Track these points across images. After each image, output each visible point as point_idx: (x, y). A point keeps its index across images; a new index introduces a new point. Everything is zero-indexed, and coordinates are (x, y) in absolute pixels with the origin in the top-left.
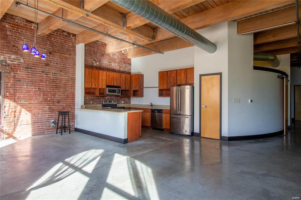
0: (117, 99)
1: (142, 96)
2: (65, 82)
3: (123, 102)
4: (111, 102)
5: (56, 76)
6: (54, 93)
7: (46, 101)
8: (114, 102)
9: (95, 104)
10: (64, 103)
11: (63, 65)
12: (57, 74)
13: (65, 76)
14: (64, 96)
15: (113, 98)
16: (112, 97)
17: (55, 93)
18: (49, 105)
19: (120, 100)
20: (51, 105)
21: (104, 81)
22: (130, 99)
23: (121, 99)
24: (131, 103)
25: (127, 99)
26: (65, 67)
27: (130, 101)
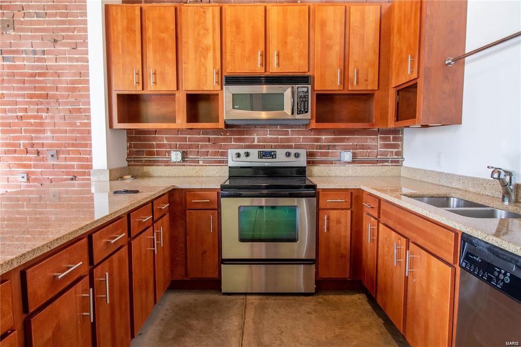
0: (318, 140)
1: (452, 118)
2: (73, 82)
3: (347, 156)
4: (272, 155)
5: (39, 60)
6: (36, 124)
7: (15, 152)
8: (288, 155)
9: (201, 163)
10: (73, 159)
11: (62, 15)
12: (44, 52)
13: (71, 59)
14: (72, 131)
15: (288, 140)
16: (287, 133)
17: (41, 124)
18: (24, 166)
19: (334, 147)
20: (29, 166)
21: (210, 55)
22: (401, 140)
23: (342, 140)
24: (405, 164)
25: (376, 143)
26: (70, 22)
27: (399, 154)
